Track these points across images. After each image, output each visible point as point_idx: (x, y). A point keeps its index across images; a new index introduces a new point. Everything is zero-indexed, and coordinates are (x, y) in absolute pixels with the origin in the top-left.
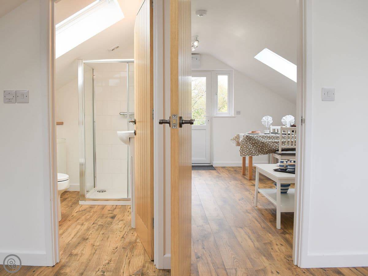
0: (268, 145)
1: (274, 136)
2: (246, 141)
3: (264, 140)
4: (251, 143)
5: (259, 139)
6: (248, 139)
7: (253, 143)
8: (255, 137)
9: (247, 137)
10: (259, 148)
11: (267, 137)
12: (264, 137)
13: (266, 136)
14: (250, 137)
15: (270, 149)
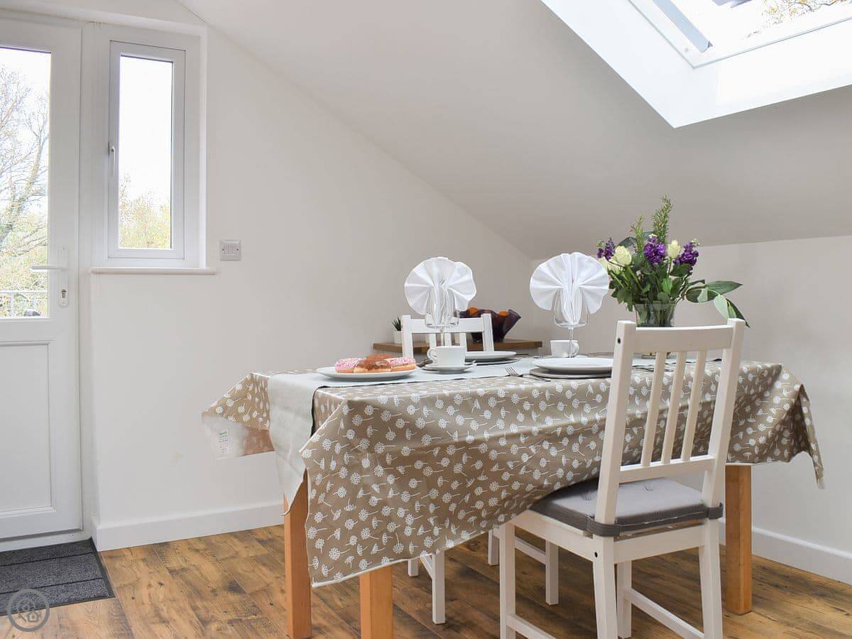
0: (502, 462)
1: (536, 394)
2: (350, 447)
3: (474, 426)
4: (389, 459)
5: (443, 424)
6: (360, 432)
7: (400, 460)
8: (411, 410)
9: (351, 414)
10: (446, 488)
11: (492, 402)
12: (477, 405)
13: (484, 399)
14: (379, 410)
15: (516, 486)
